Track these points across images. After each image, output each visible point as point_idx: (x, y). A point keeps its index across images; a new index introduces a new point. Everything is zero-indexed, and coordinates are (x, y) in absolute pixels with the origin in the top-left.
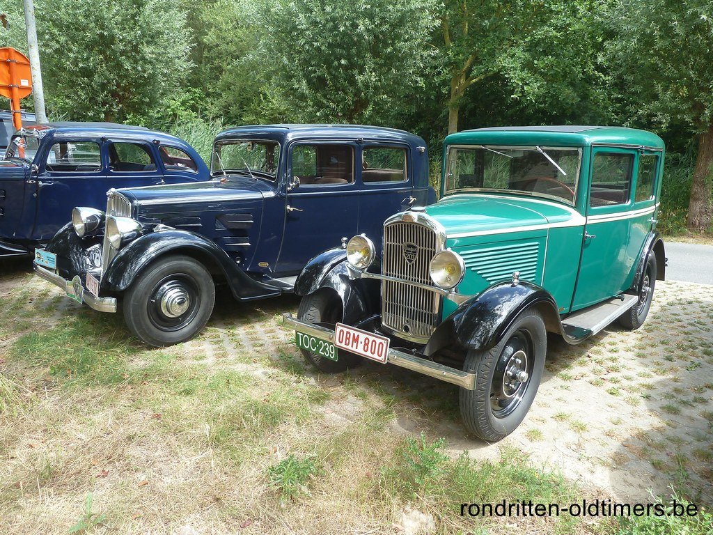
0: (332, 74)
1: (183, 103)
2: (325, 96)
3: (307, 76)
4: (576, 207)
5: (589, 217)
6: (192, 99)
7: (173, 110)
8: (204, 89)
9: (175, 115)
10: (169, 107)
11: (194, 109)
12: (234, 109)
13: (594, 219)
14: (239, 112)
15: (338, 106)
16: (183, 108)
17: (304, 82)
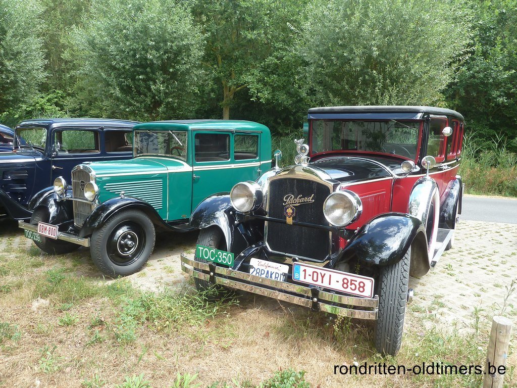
0: (136, 84)
1: (49, 101)
2: (133, 98)
3: (120, 85)
4: (187, 162)
5: (194, 167)
6: (56, 98)
7: (41, 105)
8: (65, 91)
9: (43, 109)
10: (38, 103)
11: (57, 104)
12: (85, 105)
13: (196, 168)
14: (88, 107)
15: (141, 104)
16: (49, 104)
17: (118, 89)
